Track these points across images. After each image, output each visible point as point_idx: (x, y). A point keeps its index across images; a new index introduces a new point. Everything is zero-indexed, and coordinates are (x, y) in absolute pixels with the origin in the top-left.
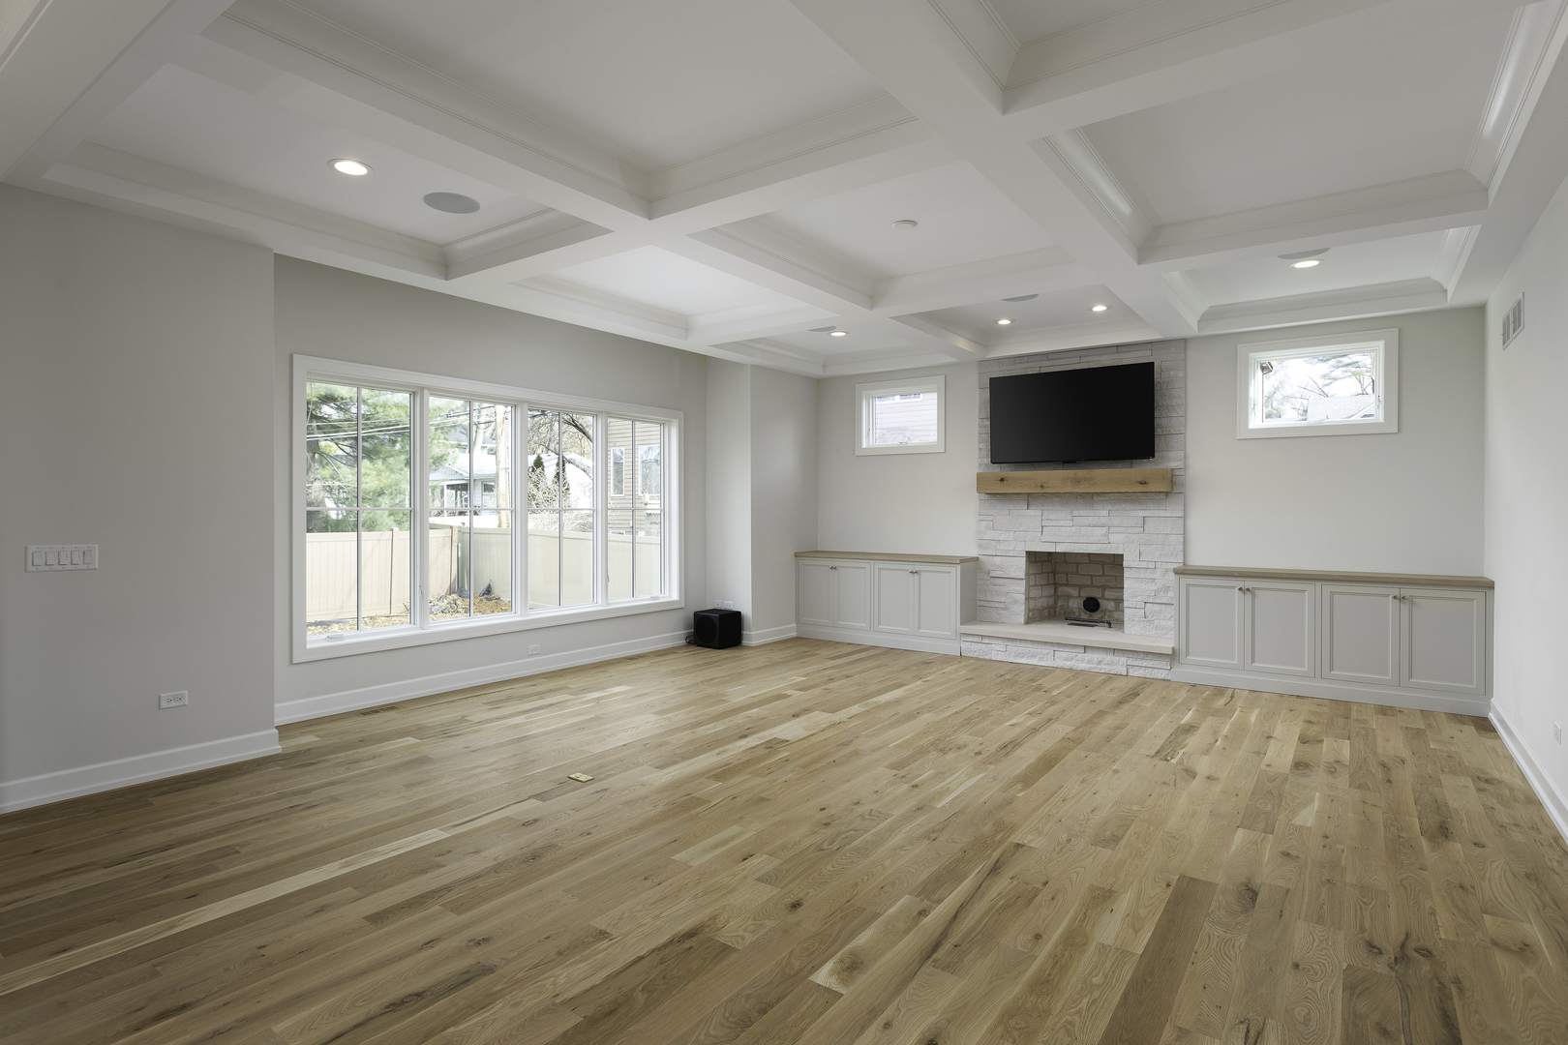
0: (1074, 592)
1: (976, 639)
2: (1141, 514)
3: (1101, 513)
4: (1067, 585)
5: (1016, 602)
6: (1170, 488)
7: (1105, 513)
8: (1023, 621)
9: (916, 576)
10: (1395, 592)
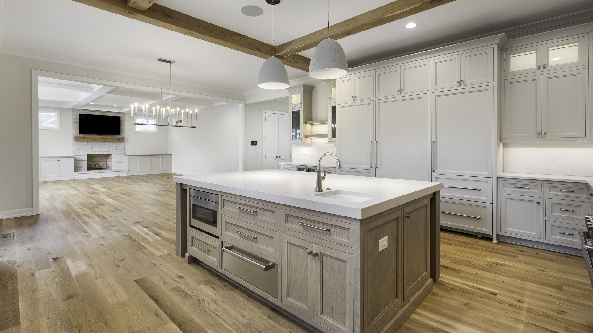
1: (78, 175)
2: (116, 145)
4: (90, 162)
5: (84, 166)
6: (122, 140)
7: (108, 145)
8: (86, 170)
9: (59, 161)
10: (161, 157)
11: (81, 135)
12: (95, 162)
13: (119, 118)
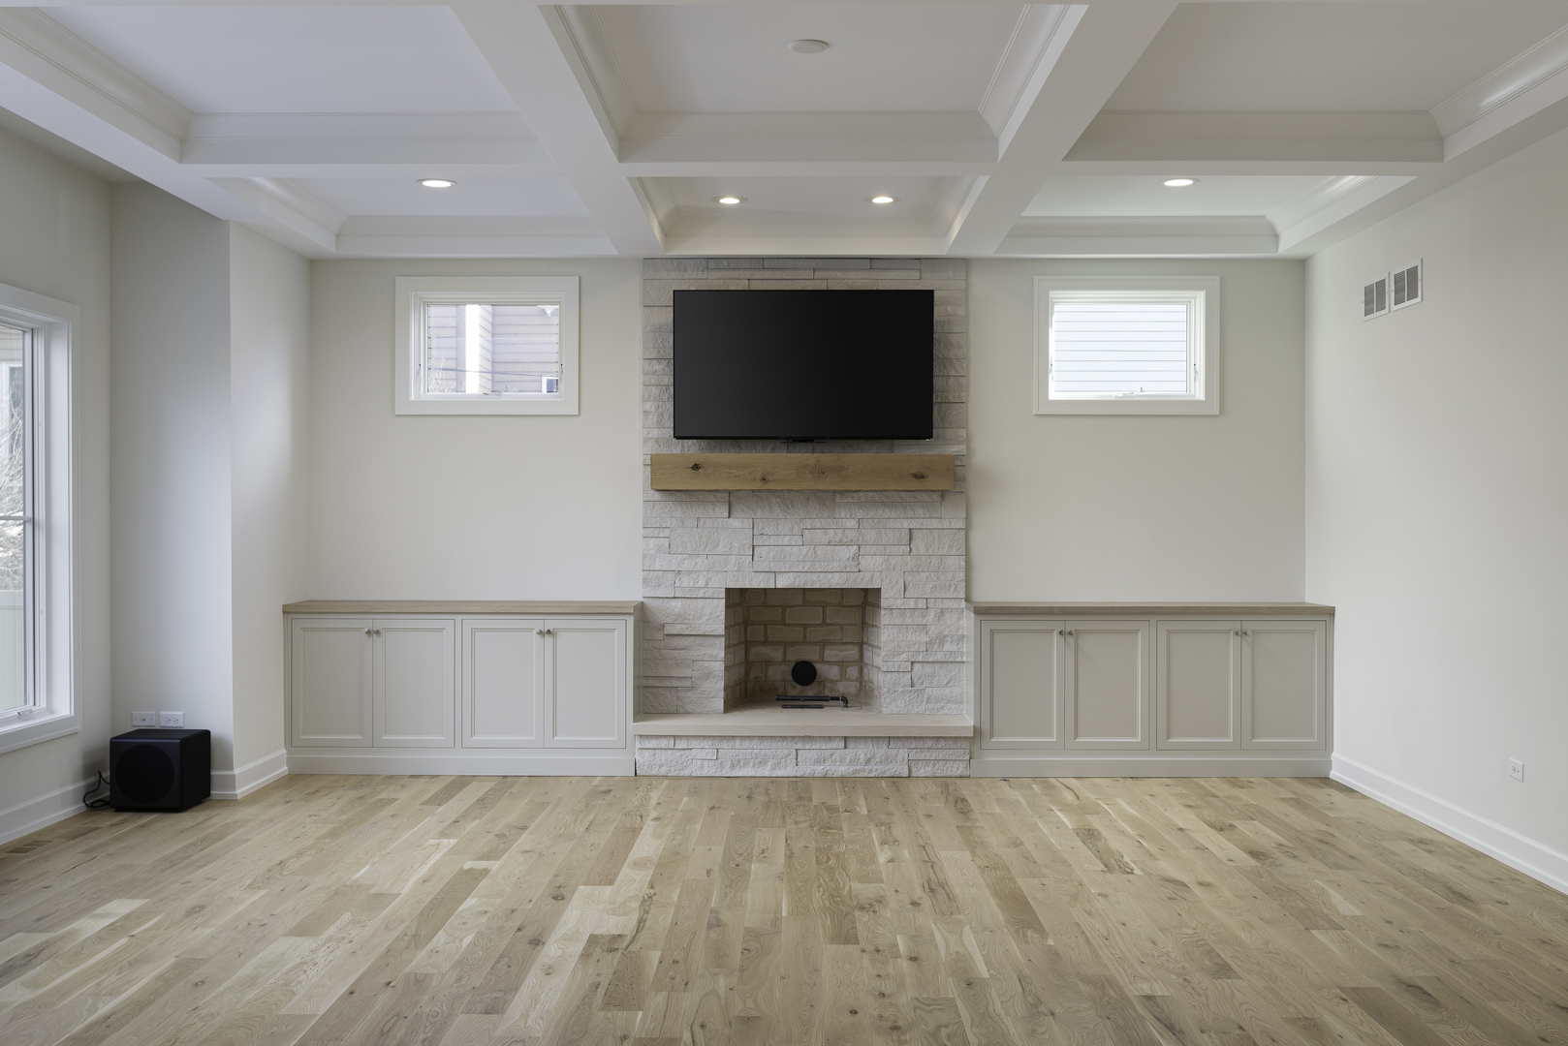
0: (776, 654)
1: (663, 743)
2: (906, 524)
3: (848, 521)
4: (765, 643)
5: (708, 676)
6: (949, 482)
7: (852, 523)
8: (721, 707)
9: (548, 639)
10: (1237, 626)
11: (691, 448)
12: (793, 644)
13: (923, 300)
